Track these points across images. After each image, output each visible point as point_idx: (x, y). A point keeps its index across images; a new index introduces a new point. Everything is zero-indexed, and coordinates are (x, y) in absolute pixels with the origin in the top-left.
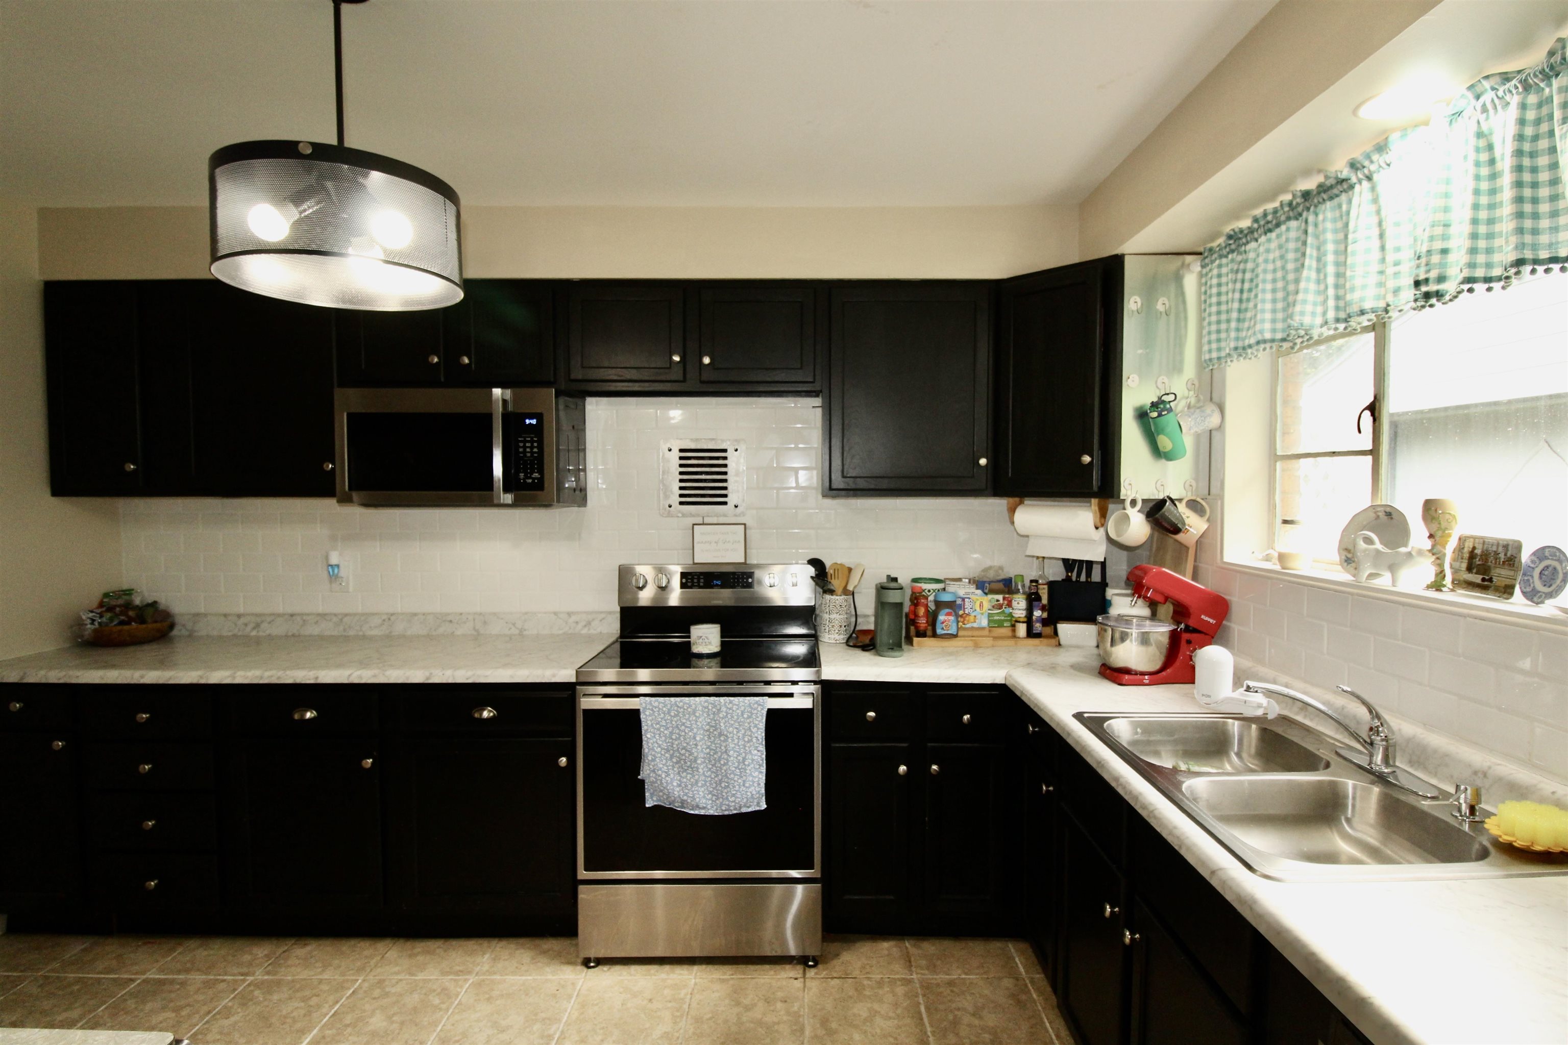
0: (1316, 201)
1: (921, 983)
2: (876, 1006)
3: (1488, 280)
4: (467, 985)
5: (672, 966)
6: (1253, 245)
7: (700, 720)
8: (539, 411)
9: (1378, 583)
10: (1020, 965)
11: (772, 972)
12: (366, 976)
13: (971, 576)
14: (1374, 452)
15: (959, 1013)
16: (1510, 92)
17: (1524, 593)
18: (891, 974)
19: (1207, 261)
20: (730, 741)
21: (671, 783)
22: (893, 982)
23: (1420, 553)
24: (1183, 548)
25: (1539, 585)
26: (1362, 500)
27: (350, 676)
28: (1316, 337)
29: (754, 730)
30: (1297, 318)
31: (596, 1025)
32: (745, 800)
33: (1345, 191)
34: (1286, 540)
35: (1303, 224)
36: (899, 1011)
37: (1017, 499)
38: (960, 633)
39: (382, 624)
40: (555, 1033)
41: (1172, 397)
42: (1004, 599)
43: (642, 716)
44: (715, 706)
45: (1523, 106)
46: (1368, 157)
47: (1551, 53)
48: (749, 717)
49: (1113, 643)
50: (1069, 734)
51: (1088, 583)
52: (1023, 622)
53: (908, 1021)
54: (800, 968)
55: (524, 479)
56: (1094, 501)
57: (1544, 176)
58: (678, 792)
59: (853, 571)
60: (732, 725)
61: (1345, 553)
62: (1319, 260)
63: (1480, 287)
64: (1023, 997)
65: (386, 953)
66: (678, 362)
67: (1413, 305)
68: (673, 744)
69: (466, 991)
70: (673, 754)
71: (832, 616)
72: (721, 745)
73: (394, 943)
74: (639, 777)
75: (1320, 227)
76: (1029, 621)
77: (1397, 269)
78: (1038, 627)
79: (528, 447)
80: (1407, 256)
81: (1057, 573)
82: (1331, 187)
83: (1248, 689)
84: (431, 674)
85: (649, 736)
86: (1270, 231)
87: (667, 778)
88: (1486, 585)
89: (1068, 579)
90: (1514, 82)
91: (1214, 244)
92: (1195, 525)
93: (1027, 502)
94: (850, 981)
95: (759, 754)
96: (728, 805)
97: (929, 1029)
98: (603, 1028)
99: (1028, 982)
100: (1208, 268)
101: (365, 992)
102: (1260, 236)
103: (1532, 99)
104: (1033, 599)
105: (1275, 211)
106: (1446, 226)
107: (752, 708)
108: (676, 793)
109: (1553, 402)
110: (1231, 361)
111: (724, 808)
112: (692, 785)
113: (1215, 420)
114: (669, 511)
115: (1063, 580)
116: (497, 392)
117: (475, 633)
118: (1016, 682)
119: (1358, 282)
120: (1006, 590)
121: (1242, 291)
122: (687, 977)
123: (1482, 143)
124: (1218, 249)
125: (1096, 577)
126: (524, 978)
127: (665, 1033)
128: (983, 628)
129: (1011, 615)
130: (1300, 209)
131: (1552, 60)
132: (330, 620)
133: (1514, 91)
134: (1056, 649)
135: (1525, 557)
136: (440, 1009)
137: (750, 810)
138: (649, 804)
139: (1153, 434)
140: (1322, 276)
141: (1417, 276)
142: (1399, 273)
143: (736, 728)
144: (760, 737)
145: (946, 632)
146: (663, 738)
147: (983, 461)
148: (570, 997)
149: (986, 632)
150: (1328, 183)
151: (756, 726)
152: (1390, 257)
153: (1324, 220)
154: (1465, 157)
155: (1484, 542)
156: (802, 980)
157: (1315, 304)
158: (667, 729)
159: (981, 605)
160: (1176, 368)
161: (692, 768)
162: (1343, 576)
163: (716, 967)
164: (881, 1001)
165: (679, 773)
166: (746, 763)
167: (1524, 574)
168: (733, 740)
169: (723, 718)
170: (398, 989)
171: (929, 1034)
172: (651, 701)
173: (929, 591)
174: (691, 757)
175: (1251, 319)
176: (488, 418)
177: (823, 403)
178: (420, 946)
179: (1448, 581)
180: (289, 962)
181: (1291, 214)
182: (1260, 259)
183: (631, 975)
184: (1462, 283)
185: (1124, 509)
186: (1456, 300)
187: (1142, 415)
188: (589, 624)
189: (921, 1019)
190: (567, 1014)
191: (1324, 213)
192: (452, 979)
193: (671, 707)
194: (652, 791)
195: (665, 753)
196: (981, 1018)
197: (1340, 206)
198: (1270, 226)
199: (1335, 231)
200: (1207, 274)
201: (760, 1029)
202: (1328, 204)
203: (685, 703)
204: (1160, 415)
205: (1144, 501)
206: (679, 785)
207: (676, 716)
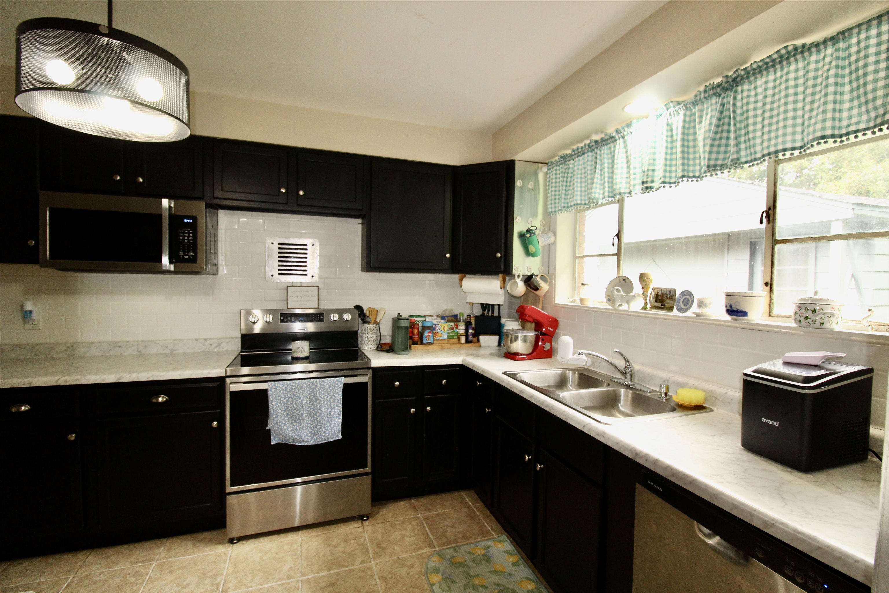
0: (600, 145)
1: (423, 517)
2: (404, 532)
3: (670, 183)
4: (153, 567)
5: (286, 534)
6: (572, 162)
7: (305, 392)
8: (194, 215)
9: (621, 308)
10: (469, 501)
11: (345, 527)
12: (75, 574)
13: (437, 314)
14: (618, 255)
15: (445, 528)
16: (680, 109)
17: (677, 309)
18: (407, 516)
19: (550, 167)
20: (322, 402)
21: (288, 429)
22: (409, 520)
23: (639, 295)
24: (538, 297)
25: (682, 306)
26: (614, 275)
27: (57, 380)
28: (600, 203)
29: (336, 396)
30: (593, 195)
31: (246, 572)
32: (331, 435)
33: (613, 142)
34: (584, 292)
35: (595, 154)
36: (416, 532)
37: (463, 275)
38: (435, 342)
39: (66, 350)
40: (221, 581)
41: (534, 228)
42: (455, 324)
43: (270, 393)
44: (313, 384)
45: (685, 115)
46: (623, 129)
47: (696, 96)
48: (333, 389)
49: (511, 342)
50: (503, 381)
51: (492, 316)
52: (464, 336)
53: (421, 536)
54: (360, 522)
55: (183, 256)
56: (501, 276)
57: (691, 144)
58: (292, 434)
59: (378, 313)
60: (324, 394)
61: (608, 297)
62: (601, 170)
63: (667, 186)
64: (473, 515)
65: (86, 559)
66: (284, 193)
67: (641, 192)
68: (288, 407)
69: (152, 570)
70: (288, 413)
71: (369, 336)
72: (317, 406)
73: (91, 553)
74: (267, 428)
75: (602, 156)
76: (467, 335)
77: (634, 176)
78: (471, 337)
79: (186, 236)
80: (638, 171)
81: (478, 311)
82: (607, 140)
83: (580, 354)
84: (121, 376)
85: (274, 404)
86: (580, 156)
87: (285, 427)
88: (663, 307)
89: (483, 315)
90: (682, 105)
91: (553, 160)
92: (544, 286)
93: (467, 276)
94: (387, 523)
95: (339, 409)
96: (321, 438)
97: (432, 538)
98: (251, 573)
99: (474, 508)
100: (550, 171)
101: (77, 583)
102: (575, 158)
103: (688, 113)
104: (468, 324)
105: (582, 148)
106: (654, 160)
107: (335, 384)
108: (290, 435)
109: (654, 243)
110: (561, 213)
111: (318, 440)
112: (300, 429)
113: (552, 239)
114: (272, 279)
115: (481, 315)
116: (165, 202)
117: (138, 353)
118: (469, 362)
119: (618, 181)
120: (455, 320)
121: (567, 182)
122: (296, 538)
123: (669, 128)
124: (555, 162)
125: (496, 314)
126: (191, 556)
127: (290, 568)
128: (444, 340)
129: (457, 332)
130: (593, 148)
131: (696, 98)
132: (24, 349)
133: (682, 109)
134: (479, 348)
135: (677, 294)
136: (137, 584)
137: (333, 440)
138: (273, 443)
139: (527, 244)
140: (602, 177)
141: (643, 180)
142: (635, 178)
143: (326, 395)
144: (339, 400)
145: (428, 342)
146: (283, 404)
147: (448, 255)
148: (225, 561)
149: (446, 342)
150: (606, 138)
151: (337, 393)
152: (632, 172)
153: (604, 153)
154: (662, 133)
155: (662, 290)
156: (362, 527)
157: (600, 189)
158: (285, 399)
159: (444, 328)
160: (534, 215)
161: (300, 420)
162: (608, 306)
163: (312, 529)
164: (406, 529)
165: (292, 423)
166: (332, 414)
167: (677, 302)
168: (324, 402)
169: (318, 390)
170: (102, 577)
171: (433, 540)
172: (275, 384)
173: (418, 321)
174: (299, 414)
175: (571, 194)
176: (160, 217)
177: (362, 221)
178: (111, 551)
179: (648, 306)
180: (10, 576)
181: (589, 149)
182: (576, 168)
183: (262, 543)
184: (661, 183)
185: (515, 279)
186: (658, 190)
187: (522, 236)
188: (219, 345)
189: (428, 534)
190: (226, 570)
191: (604, 150)
192: (140, 566)
193: (288, 386)
194: (275, 435)
195: (284, 413)
196: (456, 528)
197: (610, 148)
198: (580, 154)
199: (608, 159)
200: (550, 173)
201: (345, 555)
202: (605, 147)
203: (296, 384)
204: (531, 236)
205: (523, 275)
206: (292, 430)
207: (290, 391)
